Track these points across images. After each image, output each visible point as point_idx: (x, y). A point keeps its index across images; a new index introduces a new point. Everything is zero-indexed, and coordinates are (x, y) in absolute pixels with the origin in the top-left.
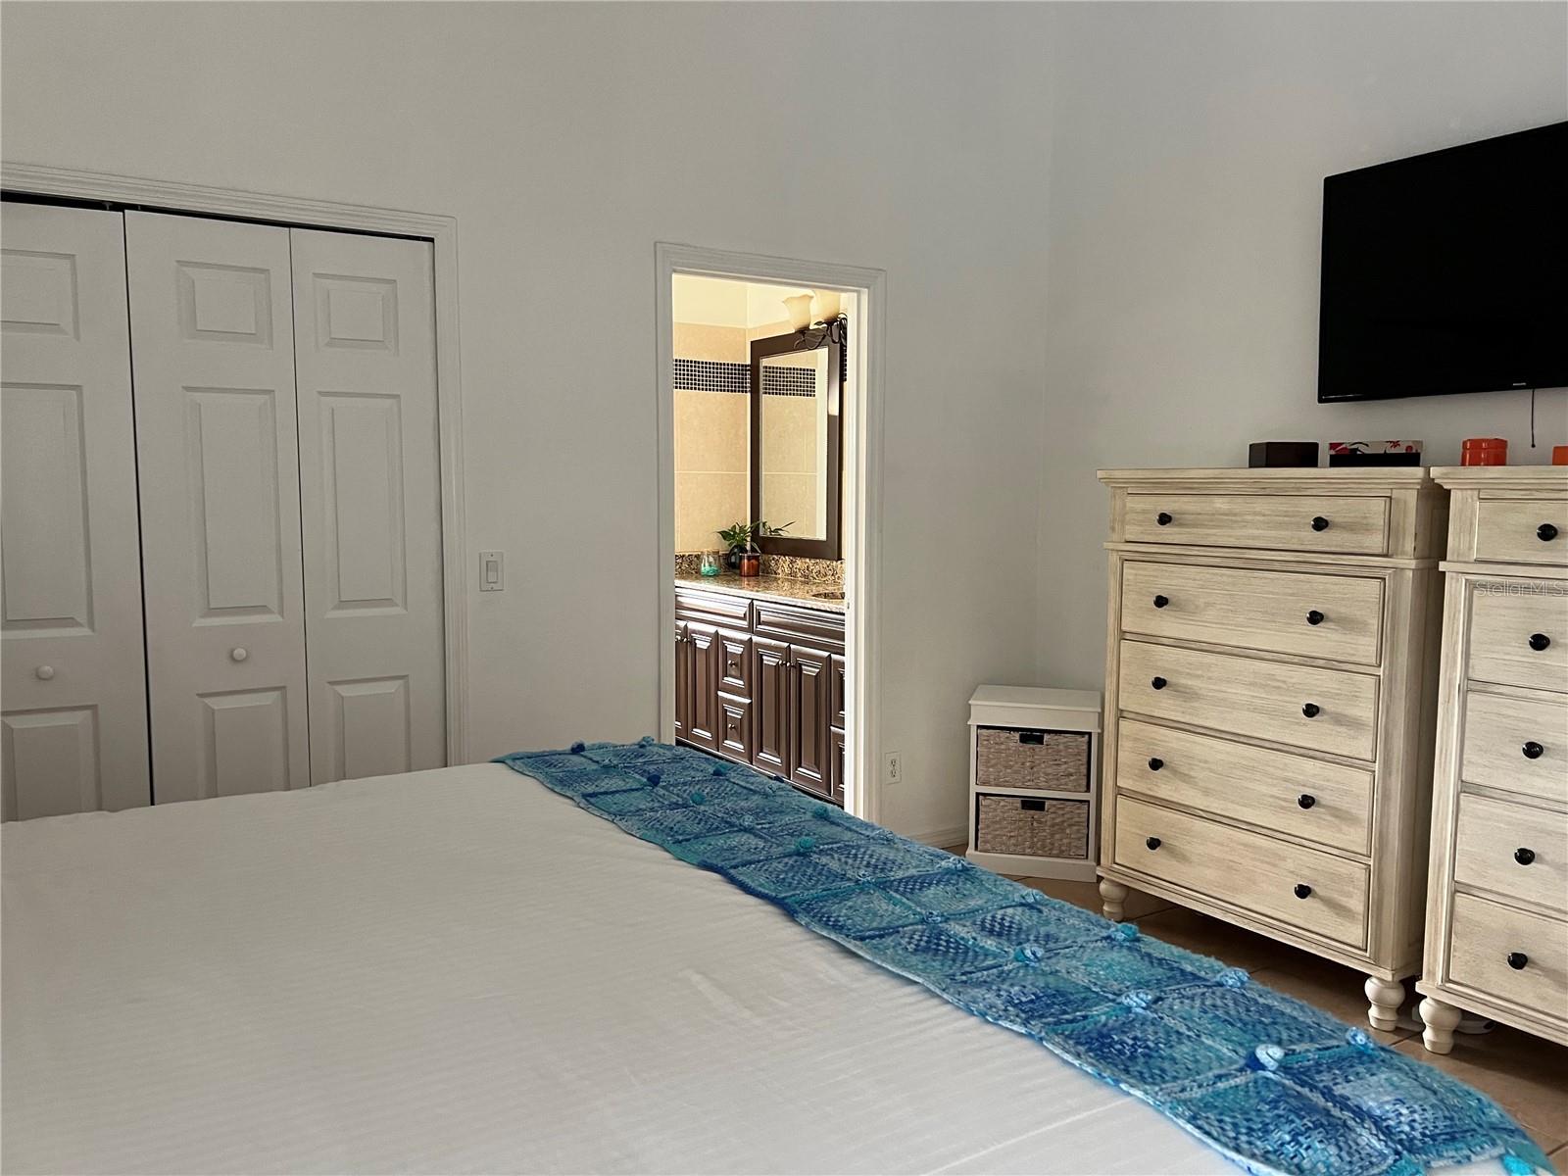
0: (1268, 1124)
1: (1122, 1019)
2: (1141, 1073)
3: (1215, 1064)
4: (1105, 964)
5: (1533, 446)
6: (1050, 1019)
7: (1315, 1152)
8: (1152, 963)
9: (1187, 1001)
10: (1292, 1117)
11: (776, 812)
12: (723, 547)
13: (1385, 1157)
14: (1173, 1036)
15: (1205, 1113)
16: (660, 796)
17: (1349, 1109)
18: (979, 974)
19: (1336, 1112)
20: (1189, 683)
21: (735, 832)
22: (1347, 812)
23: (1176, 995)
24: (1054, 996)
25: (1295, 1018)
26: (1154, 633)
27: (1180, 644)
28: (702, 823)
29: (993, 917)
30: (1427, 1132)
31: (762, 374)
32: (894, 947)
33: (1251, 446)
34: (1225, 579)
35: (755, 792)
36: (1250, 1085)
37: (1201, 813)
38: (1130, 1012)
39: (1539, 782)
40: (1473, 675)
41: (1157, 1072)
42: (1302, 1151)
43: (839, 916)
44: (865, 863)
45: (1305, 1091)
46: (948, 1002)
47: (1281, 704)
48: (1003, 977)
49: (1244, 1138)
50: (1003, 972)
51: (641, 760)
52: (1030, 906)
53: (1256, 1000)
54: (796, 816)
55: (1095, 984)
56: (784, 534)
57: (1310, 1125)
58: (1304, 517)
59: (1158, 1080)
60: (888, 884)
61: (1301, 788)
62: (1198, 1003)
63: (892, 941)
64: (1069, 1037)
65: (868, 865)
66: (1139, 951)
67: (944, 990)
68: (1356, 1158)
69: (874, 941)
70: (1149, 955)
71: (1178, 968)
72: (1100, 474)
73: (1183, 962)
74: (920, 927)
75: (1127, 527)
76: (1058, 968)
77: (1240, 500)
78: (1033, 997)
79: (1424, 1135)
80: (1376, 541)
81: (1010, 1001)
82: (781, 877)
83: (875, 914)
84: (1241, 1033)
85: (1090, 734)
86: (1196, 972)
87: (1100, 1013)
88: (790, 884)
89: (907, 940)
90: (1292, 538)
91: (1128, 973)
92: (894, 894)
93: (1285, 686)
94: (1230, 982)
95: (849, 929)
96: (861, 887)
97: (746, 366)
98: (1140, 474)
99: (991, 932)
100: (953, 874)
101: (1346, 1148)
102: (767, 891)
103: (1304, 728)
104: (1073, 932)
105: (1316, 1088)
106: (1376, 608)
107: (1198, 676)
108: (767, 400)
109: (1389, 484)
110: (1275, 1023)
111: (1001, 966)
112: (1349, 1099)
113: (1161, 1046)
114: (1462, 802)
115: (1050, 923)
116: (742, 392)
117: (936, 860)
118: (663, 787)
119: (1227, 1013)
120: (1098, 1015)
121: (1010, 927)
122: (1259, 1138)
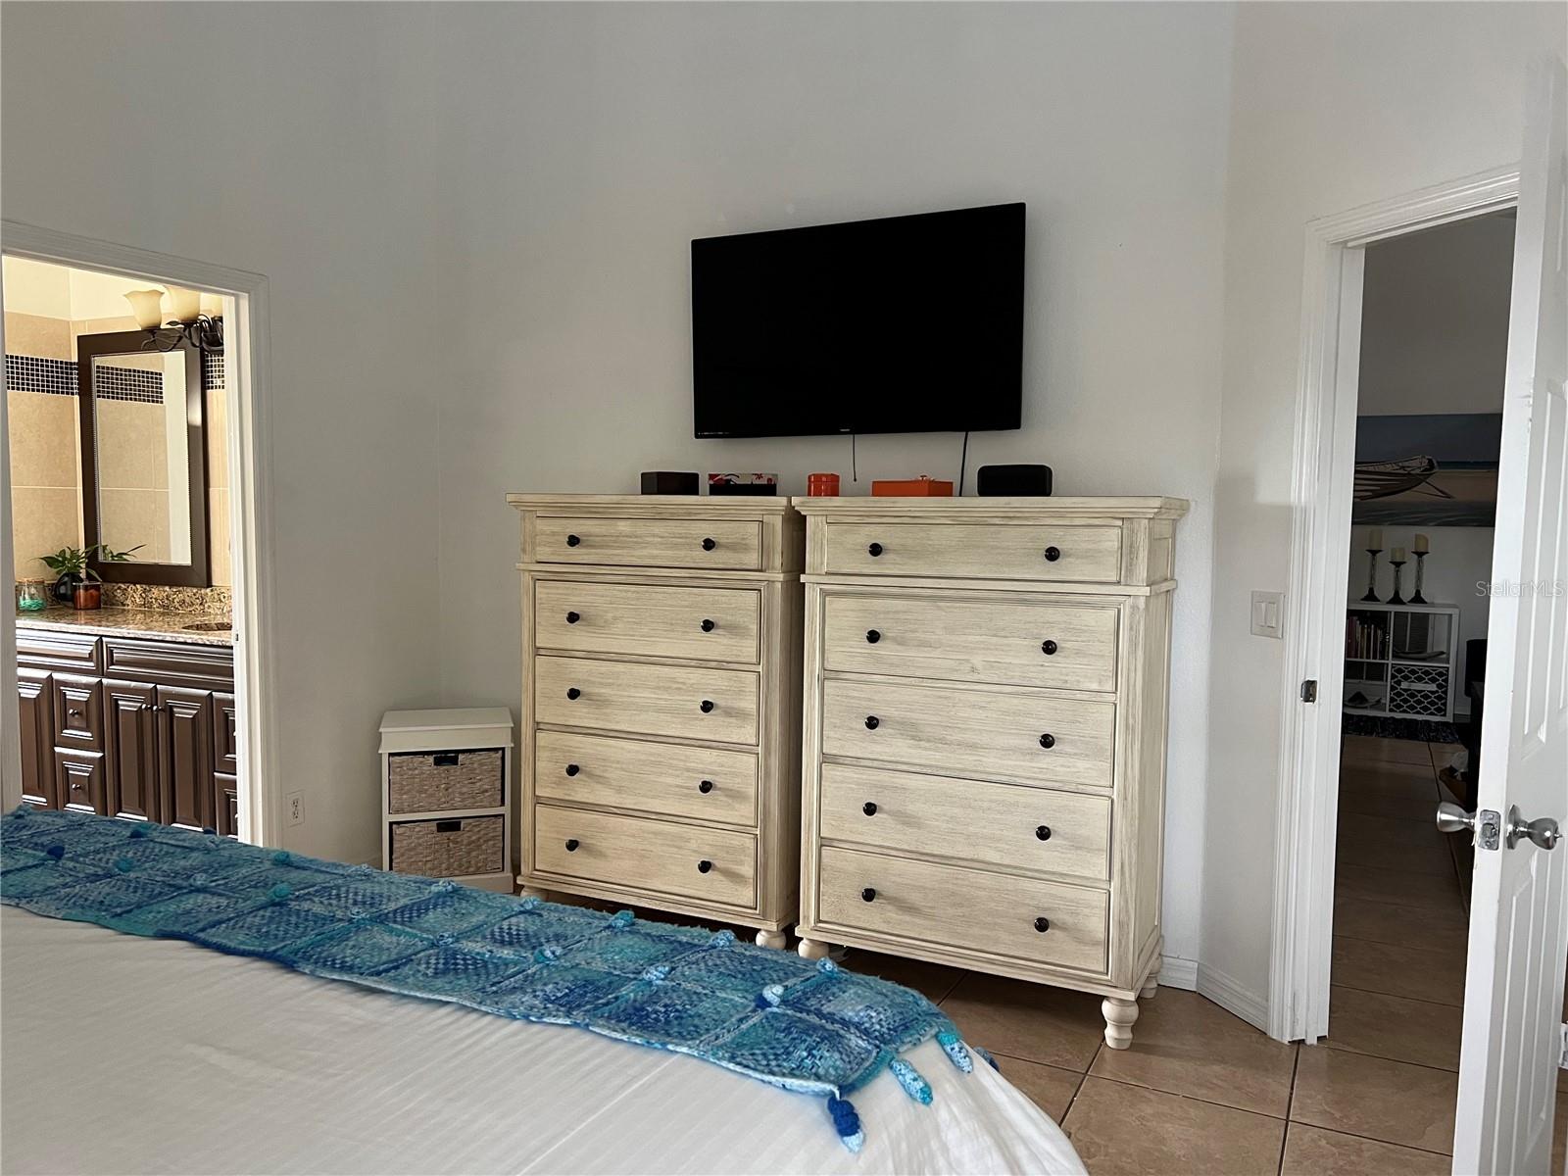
0: (788, 1048)
1: (647, 993)
2: (680, 1033)
3: (733, 1011)
4: (617, 949)
5: (855, 480)
6: (588, 1007)
7: (826, 1059)
8: (654, 941)
9: (694, 966)
10: (804, 1037)
11: (227, 866)
12: (50, 575)
13: (869, 1052)
14: (694, 997)
15: (740, 1051)
16: (71, 870)
17: (838, 1022)
18: (507, 982)
19: (829, 1026)
20: (603, 691)
21: (184, 894)
22: (738, 792)
23: (684, 963)
24: (585, 986)
25: (776, 962)
26: (569, 647)
27: (592, 656)
28: (140, 891)
29: (501, 928)
30: (891, 1027)
31: (94, 375)
32: (413, 975)
33: (642, 474)
34: (629, 594)
35: (192, 849)
36: (764, 1021)
37: (615, 810)
38: (652, 985)
39: (878, 748)
40: (828, 666)
41: (692, 1028)
42: (817, 1062)
43: (345, 957)
44: (350, 901)
45: (804, 1015)
46: (487, 1013)
47: (682, 703)
48: (530, 980)
49: (773, 1063)
50: (527, 976)
51: (24, 832)
52: (530, 913)
53: (743, 954)
54: (254, 867)
55: (615, 969)
56: (131, 559)
57: (818, 1039)
58: (695, 539)
59: (695, 1035)
60: (383, 917)
61: (701, 776)
62: (702, 965)
63: (410, 970)
64: (609, 1018)
65: (355, 903)
66: (638, 932)
67: (480, 1003)
68: (852, 1058)
69: (390, 974)
70: (649, 934)
71: (675, 941)
72: (510, 498)
73: (678, 935)
74: (431, 951)
75: (538, 548)
76: (577, 961)
77: (640, 523)
78: (567, 991)
79: (889, 1029)
80: (752, 559)
81: (547, 999)
82: (264, 930)
83: (381, 949)
84: (742, 982)
85: (503, 749)
86: (690, 941)
87: (628, 992)
88: (276, 936)
89: (424, 966)
90: (686, 557)
91: (639, 953)
92: (395, 926)
93: (684, 687)
94: (722, 943)
95: (360, 968)
96: (358, 926)
97: (71, 364)
98: (548, 499)
99: (502, 942)
100: (445, 897)
101: (844, 1052)
102: (252, 948)
103: (702, 723)
104: (577, 928)
105: (811, 1011)
106: (755, 615)
107: (610, 685)
108: (101, 405)
109: (762, 510)
110: (765, 969)
111: (524, 971)
112: (834, 1014)
113: (687, 1007)
114: (824, 772)
115: (552, 924)
116: (68, 393)
117: (422, 886)
118: (71, 859)
119: (727, 968)
120: (627, 994)
121: (518, 935)
122: (784, 1060)
